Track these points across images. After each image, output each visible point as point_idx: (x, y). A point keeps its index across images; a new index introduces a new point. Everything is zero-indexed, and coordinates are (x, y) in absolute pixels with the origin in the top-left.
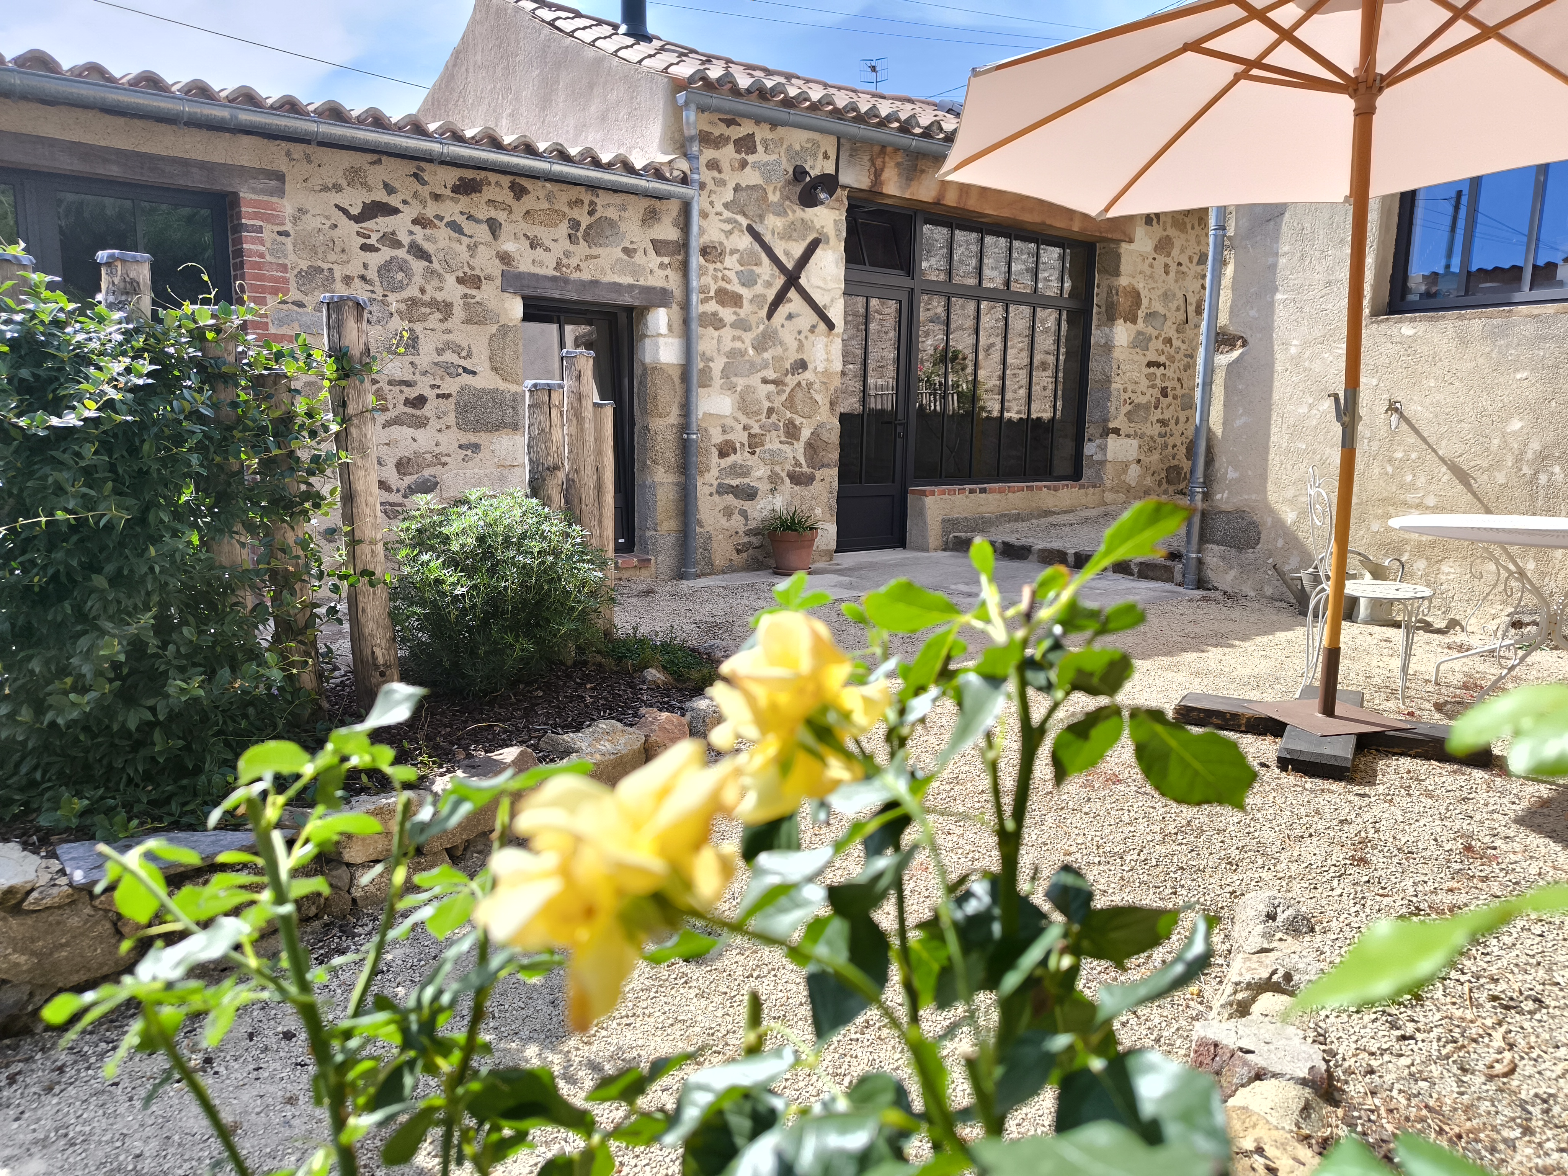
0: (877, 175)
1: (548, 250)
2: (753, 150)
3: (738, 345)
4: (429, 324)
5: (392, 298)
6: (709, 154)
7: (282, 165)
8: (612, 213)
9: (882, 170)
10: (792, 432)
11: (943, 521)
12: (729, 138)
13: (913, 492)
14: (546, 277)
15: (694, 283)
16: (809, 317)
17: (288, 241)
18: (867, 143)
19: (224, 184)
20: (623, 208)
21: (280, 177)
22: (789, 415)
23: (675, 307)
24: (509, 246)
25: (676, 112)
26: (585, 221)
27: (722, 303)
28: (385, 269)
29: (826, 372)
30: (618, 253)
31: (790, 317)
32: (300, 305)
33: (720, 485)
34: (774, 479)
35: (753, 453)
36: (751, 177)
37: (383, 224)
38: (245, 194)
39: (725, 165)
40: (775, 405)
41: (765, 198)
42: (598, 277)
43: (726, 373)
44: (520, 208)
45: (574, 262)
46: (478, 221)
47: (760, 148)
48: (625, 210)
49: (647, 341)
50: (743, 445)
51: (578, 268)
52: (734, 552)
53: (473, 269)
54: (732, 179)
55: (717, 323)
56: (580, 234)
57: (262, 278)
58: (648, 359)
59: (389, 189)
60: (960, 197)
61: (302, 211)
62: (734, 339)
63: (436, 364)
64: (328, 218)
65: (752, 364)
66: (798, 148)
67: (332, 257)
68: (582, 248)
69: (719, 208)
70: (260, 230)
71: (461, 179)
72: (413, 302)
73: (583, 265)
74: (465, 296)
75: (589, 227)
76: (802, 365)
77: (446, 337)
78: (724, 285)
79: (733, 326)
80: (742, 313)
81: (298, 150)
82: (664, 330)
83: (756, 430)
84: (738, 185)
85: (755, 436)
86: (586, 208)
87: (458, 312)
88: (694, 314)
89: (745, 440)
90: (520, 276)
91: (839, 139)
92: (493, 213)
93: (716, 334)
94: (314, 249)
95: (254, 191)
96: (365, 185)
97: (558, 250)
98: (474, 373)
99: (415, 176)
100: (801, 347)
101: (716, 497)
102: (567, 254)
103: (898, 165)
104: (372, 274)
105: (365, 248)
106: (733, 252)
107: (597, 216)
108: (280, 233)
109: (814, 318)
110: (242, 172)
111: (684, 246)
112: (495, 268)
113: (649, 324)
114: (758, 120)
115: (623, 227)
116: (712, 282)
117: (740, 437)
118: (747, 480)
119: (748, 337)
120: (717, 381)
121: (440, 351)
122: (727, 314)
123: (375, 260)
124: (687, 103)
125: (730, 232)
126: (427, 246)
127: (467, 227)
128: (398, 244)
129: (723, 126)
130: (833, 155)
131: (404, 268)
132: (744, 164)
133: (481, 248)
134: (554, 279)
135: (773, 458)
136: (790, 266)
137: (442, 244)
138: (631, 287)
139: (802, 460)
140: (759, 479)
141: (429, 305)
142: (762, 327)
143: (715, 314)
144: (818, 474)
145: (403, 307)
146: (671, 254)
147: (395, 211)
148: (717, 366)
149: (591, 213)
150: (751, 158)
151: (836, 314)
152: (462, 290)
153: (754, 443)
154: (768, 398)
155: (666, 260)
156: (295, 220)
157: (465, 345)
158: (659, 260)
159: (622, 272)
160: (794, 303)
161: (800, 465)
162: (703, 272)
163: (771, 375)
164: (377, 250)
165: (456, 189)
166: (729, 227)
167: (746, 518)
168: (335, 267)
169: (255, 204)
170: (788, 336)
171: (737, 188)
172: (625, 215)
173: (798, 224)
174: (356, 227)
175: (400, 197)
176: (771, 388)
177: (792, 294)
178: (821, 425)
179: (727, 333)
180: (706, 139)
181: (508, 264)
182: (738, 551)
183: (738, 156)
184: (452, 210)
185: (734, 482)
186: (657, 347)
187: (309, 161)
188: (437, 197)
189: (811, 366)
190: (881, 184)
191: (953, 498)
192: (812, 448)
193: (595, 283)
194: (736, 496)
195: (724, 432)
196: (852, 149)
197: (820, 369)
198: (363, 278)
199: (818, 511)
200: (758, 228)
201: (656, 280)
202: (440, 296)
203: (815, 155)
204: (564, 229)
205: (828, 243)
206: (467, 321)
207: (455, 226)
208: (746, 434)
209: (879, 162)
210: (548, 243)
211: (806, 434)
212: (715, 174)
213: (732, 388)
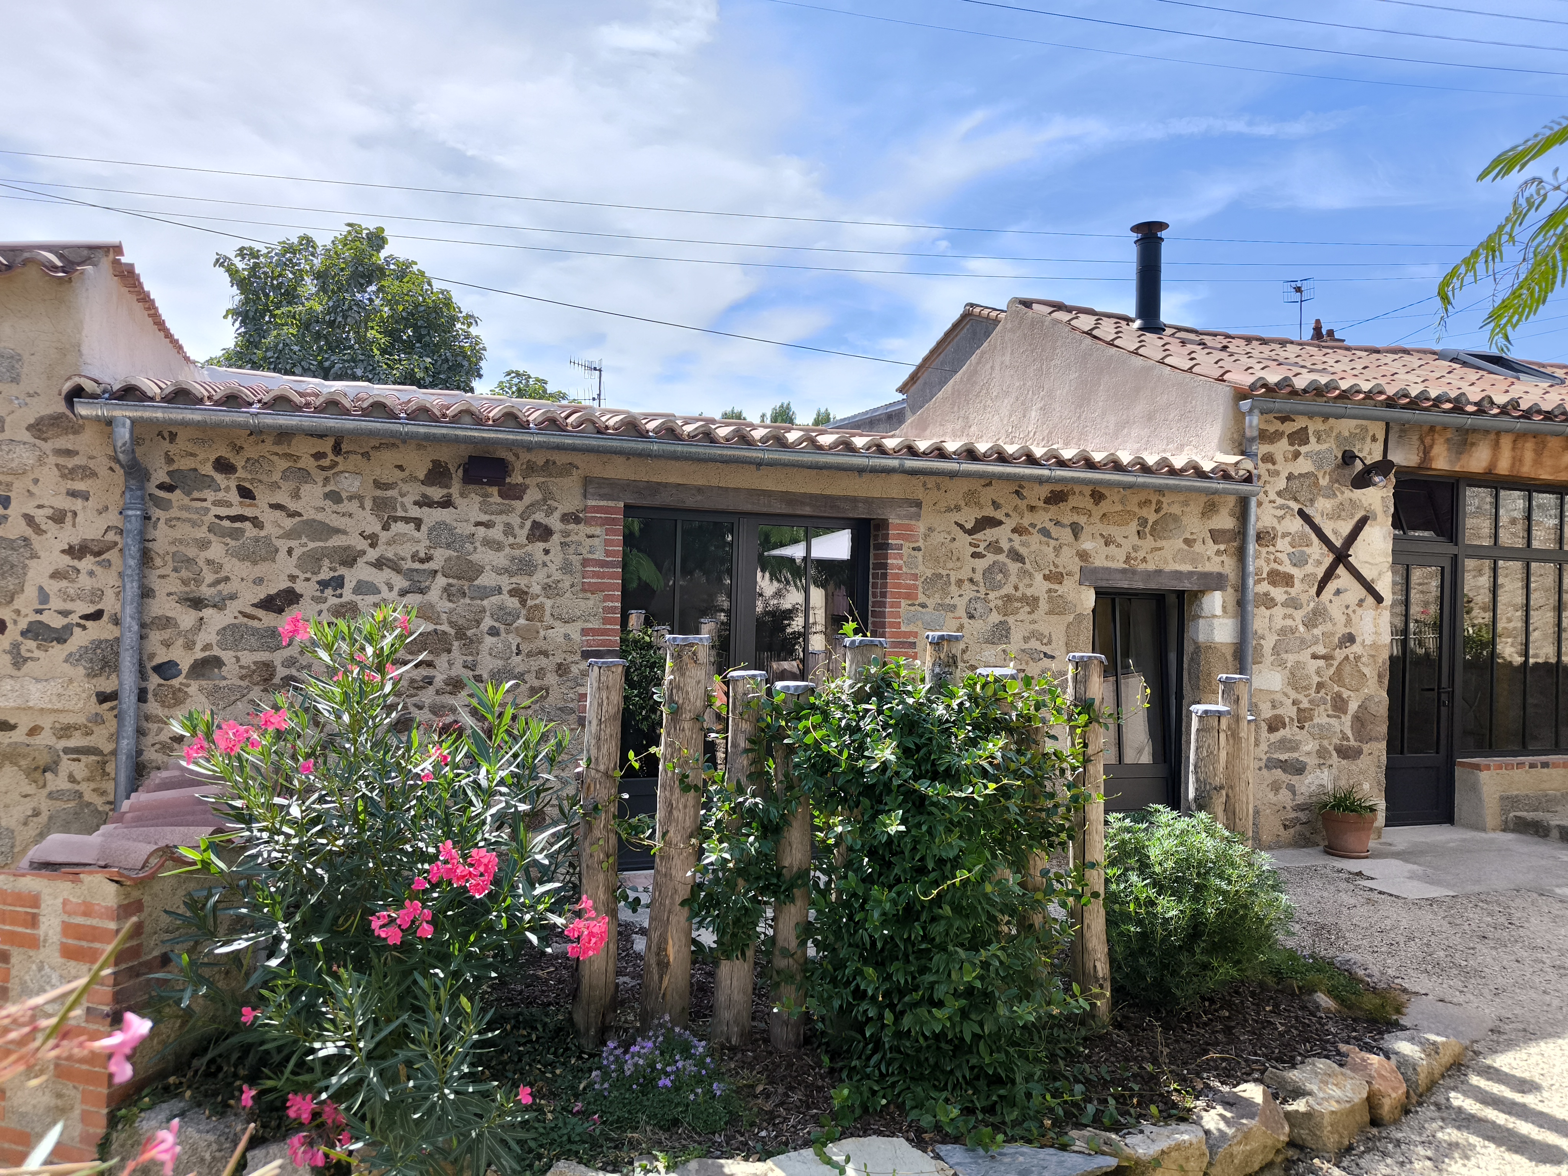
0: (1426, 452)
1: (1119, 546)
2: (1305, 441)
3: (1289, 622)
4: (1020, 617)
5: (992, 596)
6: (1263, 449)
7: (920, 494)
8: (1176, 509)
9: (1431, 447)
10: (1339, 705)
11: (1502, 798)
12: (1283, 433)
13: (1463, 765)
14: (1117, 570)
15: (1251, 569)
16: (1356, 591)
17: (919, 554)
18: (1418, 425)
19: (878, 514)
20: (1186, 503)
21: (918, 504)
22: (1336, 689)
23: (1230, 590)
24: (1087, 545)
25: (1239, 416)
26: (1152, 517)
27: (1273, 583)
28: (988, 572)
29: (1374, 645)
30: (1179, 544)
31: (1338, 592)
32: (924, 606)
33: (1269, 760)
34: (1322, 753)
35: (1302, 728)
36: (1303, 466)
37: (990, 534)
38: (893, 520)
39: (1279, 458)
40: (1326, 679)
41: (1316, 484)
42: (1162, 566)
43: (1276, 650)
44: (1097, 512)
45: (1141, 554)
46: (1063, 526)
47: (1313, 439)
48: (1187, 505)
49: (1201, 622)
50: (1292, 719)
51: (1144, 560)
52: (1282, 828)
53: (1056, 566)
54: (1285, 468)
55: (1268, 602)
56: (1147, 530)
57: (899, 586)
58: (1202, 638)
59: (996, 505)
60: (1513, 465)
61: (931, 530)
62: (1285, 617)
63: (1023, 651)
64: (949, 533)
65: (1303, 641)
66: (1347, 434)
67: (950, 565)
68: (1149, 542)
69: (1272, 496)
70: (900, 547)
71: (1052, 492)
72: (1008, 598)
73: (1149, 557)
74: (1050, 590)
75: (1155, 523)
76: (1350, 639)
77: (1032, 626)
78: (1275, 566)
79: (1285, 605)
80: (1293, 591)
81: (931, 481)
82: (1218, 611)
83: (1305, 704)
84: (1290, 474)
85: (1304, 710)
86: (1154, 506)
87: (1043, 606)
88: (1250, 596)
89: (1294, 715)
90: (1095, 570)
91: (1387, 424)
92: (1075, 518)
93: (1267, 613)
94: (937, 560)
95: (899, 517)
96: (978, 504)
97: (1127, 546)
98: (1053, 657)
99: (1017, 492)
100: (1349, 621)
101: (1265, 771)
102: (1135, 549)
103: (1448, 440)
104: (978, 577)
105: (975, 555)
106: (1284, 535)
107: (1162, 513)
108: (914, 549)
109: (1362, 592)
110: (892, 502)
111: (1241, 533)
112: (1075, 565)
113: (1205, 606)
114: (1311, 416)
115: (1185, 520)
116: (1264, 565)
117: (1289, 711)
118: (1295, 755)
119: (1299, 615)
120: (1268, 658)
121: (1026, 639)
122: (1278, 593)
123: (981, 564)
124: (1251, 411)
125: (1283, 517)
126: (1023, 551)
127: (1055, 531)
128: (999, 551)
129: (1279, 423)
130: (1381, 437)
131: (1003, 570)
132: (1297, 455)
133: (1065, 548)
134: (1124, 571)
135: (1322, 733)
136: (1338, 543)
137: (1034, 547)
138: (1191, 573)
139: (1349, 734)
140: (1308, 753)
141: (1020, 600)
142: (1312, 604)
143: (1266, 594)
144: (1366, 748)
145: (1000, 603)
146: (1227, 542)
147: (1000, 523)
148: (1268, 644)
149: (1157, 511)
150: (1303, 449)
151: (1385, 585)
152: (1047, 585)
153: (1303, 718)
154: (1318, 673)
155: (1222, 547)
156: (926, 536)
157: (1046, 633)
158: (1216, 547)
159: (1183, 561)
160: (1343, 578)
161: (1348, 739)
162: (1257, 556)
163: (1321, 650)
164: (984, 556)
165: (1047, 501)
166: (1280, 513)
167: (1294, 793)
168: (952, 573)
169: (899, 527)
170: (1336, 611)
171: (1290, 477)
172: (1188, 509)
173: (1347, 504)
174: (969, 539)
175: (1004, 511)
176: (1321, 663)
177: (1341, 570)
178: (1369, 698)
179: (1278, 611)
180: (1265, 436)
181: (1086, 561)
182: (1286, 827)
183: (1292, 449)
184: (1043, 518)
185: (1283, 757)
186: (1211, 626)
187: (939, 489)
188: (1032, 508)
189: (1358, 640)
190: (1431, 460)
191: (1511, 773)
192: (1360, 721)
193: (1159, 572)
194: (1284, 771)
195: (1274, 707)
196: (1401, 431)
197: (1368, 642)
198: (971, 580)
199: (1366, 786)
200: (1308, 511)
201: (1213, 566)
202: (1029, 592)
203: (1363, 439)
204: (1134, 526)
205: (1375, 519)
206: (1050, 612)
207: (1045, 532)
208: (1295, 708)
209: (1428, 441)
210: (1120, 540)
211: (1353, 706)
212: (1270, 466)
213: (1282, 664)
